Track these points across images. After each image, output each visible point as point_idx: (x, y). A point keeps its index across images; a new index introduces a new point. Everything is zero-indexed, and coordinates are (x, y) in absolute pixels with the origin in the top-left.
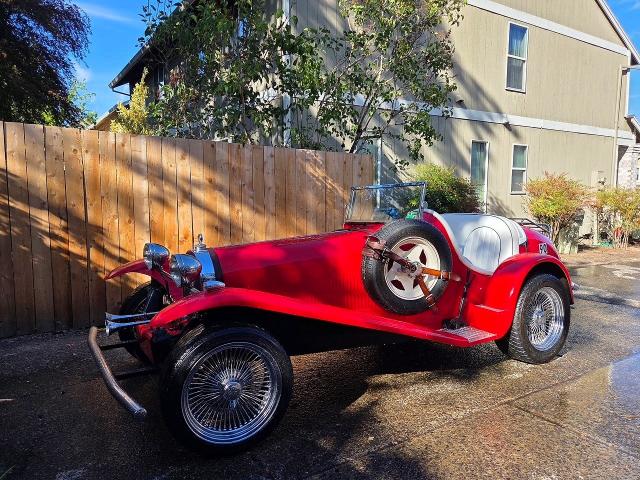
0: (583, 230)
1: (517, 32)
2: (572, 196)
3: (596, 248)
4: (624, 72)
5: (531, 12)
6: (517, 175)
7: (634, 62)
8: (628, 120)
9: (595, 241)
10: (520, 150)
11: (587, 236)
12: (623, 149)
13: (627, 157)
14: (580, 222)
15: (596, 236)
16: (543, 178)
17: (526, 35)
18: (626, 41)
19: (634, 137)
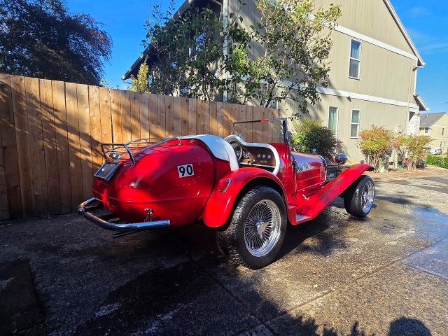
0: (391, 160)
1: (355, 45)
2: (387, 139)
3: (396, 170)
4: (414, 70)
5: (363, 34)
6: (354, 127)
7: (419, 64)
8: (415, 97)
9: (396, 166)
10: (356, 113)
11: (391, 163)
12: (412, 114)
13: (414, 118)
14: (390, 155)
15: (396, 163)
16: (370, 128)
17: (360, 47)
18: (415, 52)
19: (418, 107)
